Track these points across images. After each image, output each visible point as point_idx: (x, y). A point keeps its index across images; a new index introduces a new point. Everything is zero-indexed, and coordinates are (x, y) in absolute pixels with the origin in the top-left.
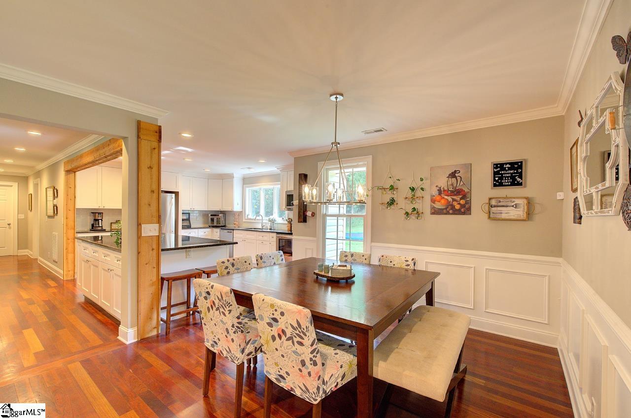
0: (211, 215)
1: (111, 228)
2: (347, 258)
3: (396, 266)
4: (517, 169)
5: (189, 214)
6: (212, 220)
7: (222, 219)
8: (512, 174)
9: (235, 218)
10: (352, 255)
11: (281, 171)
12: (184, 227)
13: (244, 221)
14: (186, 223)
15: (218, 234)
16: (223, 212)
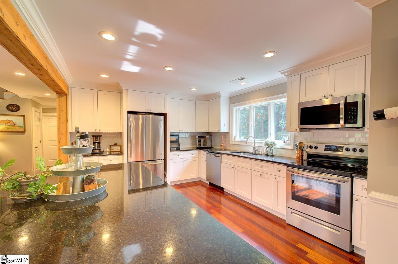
0: (199, 137)
1: (110, 150)
5: (178, 136)
6: (200, 141)
7: (209, 141)
9: (221, 140)
11: (287, 76)
12: (172, 150)
13: (231, 142)
14: (175, 145)
15: (205, 156)
16: (209, 134)
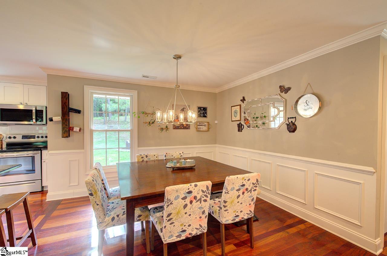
2: (143, 159)
3: (175, 157)
4: (205, 110)
8: (204, 112)
10: (147, 156)
